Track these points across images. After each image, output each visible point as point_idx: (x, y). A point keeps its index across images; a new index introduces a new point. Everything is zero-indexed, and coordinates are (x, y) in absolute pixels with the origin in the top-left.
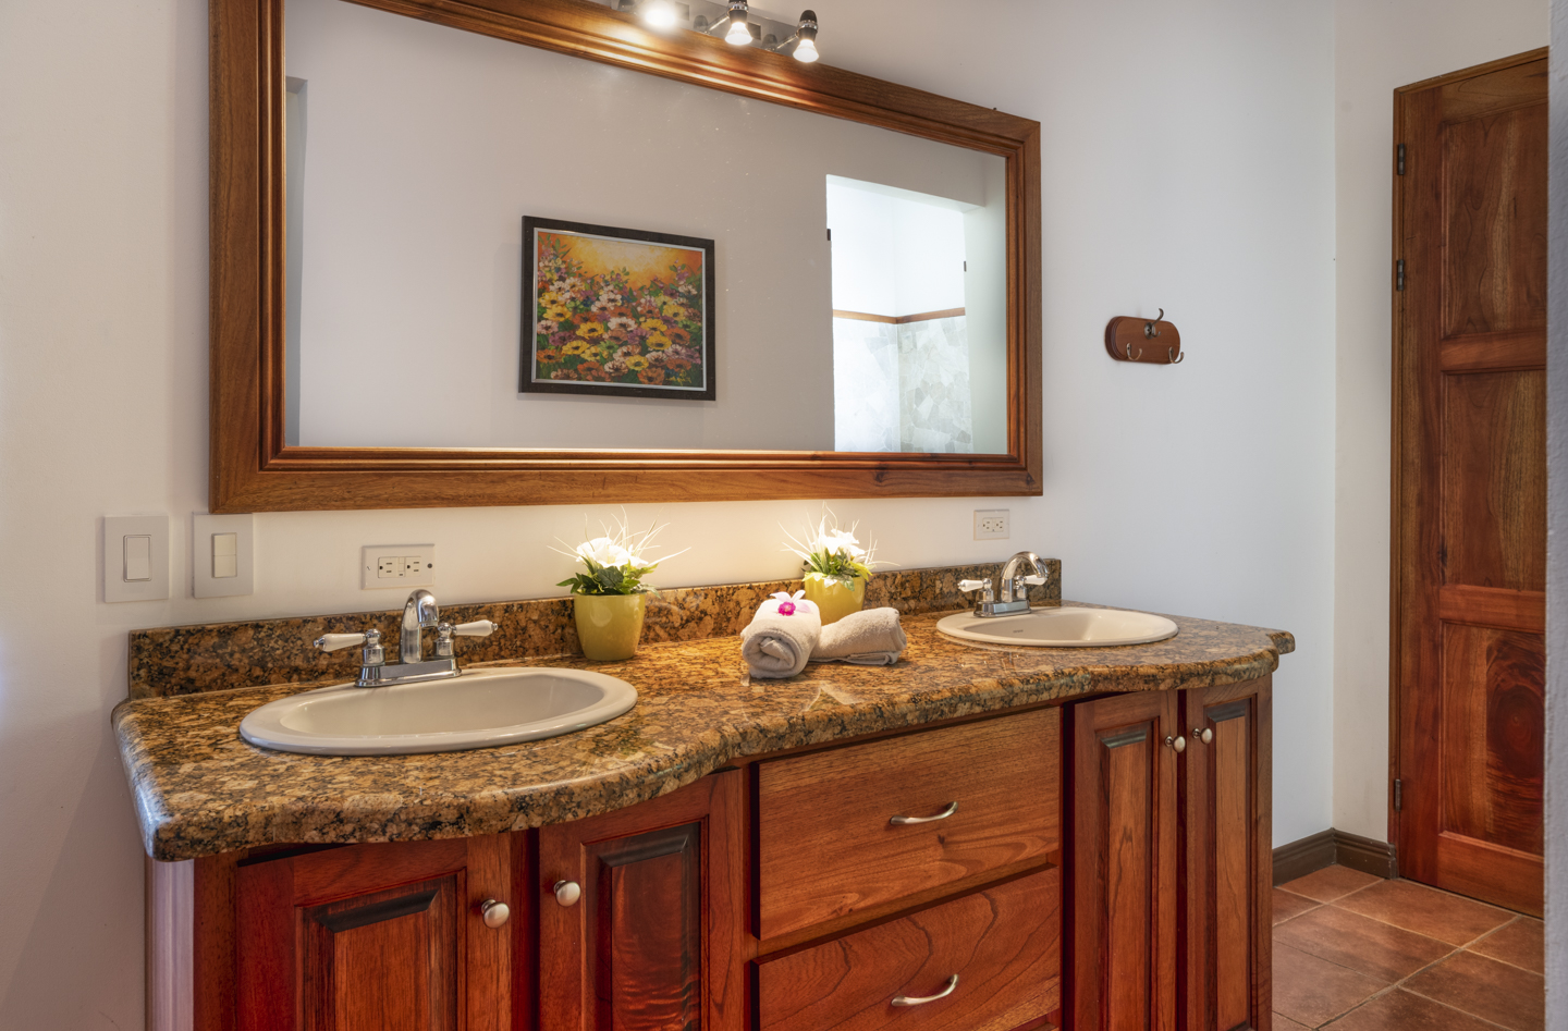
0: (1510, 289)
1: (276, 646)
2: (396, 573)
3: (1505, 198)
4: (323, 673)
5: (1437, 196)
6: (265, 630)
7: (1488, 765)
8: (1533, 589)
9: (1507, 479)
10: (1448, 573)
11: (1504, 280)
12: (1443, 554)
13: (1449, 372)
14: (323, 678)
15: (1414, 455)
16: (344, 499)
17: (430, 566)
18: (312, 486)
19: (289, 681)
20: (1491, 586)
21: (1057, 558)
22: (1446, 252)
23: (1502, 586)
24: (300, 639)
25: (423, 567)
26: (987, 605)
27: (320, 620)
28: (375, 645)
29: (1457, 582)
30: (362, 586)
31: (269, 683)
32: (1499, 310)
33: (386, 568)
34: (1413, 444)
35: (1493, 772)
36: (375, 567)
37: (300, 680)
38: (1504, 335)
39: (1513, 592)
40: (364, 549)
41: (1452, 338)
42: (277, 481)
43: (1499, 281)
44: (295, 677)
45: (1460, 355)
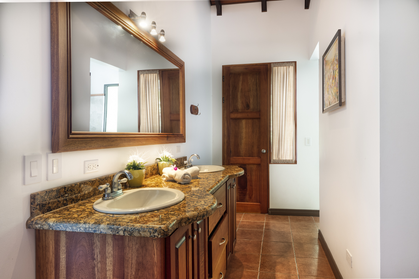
0: (241, 105)
1: (69, 193)
2: (91, 168)
3: (240, 89)
4: (79, 200)
5: (229, 87)
6: (67, 188)
7: (238, 189)
8: (245, 157)
9: (241, 138)
10: (232, 155)
11: (240, 103)
12: (231, 151)
13: (231, 119)
14: (79, 201)
15: (226, 134)
16: (85, 147)
17: (98, 166)
18: (79, 143)
19: (72, 204)
20: (238, 157)
21: (186, 156)
22: (231, 97)
23: (240, 157)
24: (74, 190)
25: (96, 166)
26: (187, 166)
27: (78, 184)
28: (108, 188)
29: (233, 156)
30: (84, 173)
31: (67, 205)
32: (239, 108)
33: (90, 167)
34: (226, 131)
35: (239, 190)
36: (87, 167)
37: (74, 203)
38: (240, 113)
39: (242, 157)
40: (85, 162)
41: (232, 112)
42: (72, 142)
43: (239, 103)
44: (73, 202)
45: (233, 116)
